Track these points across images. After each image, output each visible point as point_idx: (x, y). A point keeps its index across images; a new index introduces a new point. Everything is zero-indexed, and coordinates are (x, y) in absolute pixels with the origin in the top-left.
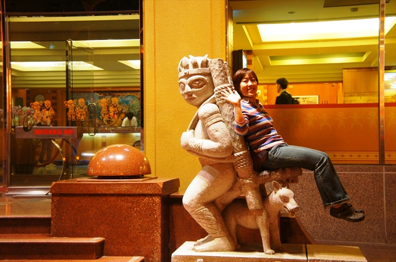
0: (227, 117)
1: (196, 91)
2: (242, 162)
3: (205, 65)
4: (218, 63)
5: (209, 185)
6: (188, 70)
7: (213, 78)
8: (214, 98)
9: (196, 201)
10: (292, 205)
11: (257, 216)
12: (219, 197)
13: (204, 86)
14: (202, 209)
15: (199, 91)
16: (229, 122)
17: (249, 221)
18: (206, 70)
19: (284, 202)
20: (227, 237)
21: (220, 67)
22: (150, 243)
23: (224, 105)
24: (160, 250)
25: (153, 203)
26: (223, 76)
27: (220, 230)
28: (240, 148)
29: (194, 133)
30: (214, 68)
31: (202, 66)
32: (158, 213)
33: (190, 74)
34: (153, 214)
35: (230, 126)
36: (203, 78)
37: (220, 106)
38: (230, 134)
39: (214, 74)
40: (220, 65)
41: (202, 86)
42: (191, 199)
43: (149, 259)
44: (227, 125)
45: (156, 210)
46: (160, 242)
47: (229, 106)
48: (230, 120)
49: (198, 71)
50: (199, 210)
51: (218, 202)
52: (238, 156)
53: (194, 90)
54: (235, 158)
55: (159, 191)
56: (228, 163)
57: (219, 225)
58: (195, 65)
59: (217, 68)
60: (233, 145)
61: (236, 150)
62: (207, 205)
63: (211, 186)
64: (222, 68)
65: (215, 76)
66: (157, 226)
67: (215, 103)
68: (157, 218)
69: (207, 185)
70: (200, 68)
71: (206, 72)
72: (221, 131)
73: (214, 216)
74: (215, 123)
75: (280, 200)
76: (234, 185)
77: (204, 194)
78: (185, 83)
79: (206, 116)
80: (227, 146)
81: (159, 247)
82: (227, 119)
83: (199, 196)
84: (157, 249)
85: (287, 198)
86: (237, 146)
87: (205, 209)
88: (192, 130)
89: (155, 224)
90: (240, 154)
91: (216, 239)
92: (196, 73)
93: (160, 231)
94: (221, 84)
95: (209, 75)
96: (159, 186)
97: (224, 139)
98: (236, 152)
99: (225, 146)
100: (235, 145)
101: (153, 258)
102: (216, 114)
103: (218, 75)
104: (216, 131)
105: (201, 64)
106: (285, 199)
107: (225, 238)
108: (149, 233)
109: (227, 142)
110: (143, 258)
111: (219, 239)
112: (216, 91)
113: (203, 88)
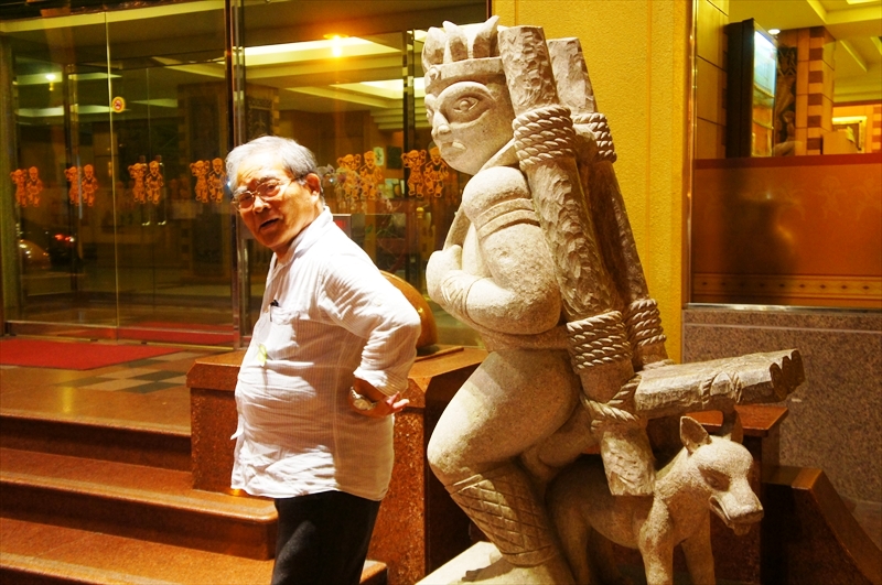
0: (547, 209)
1: (462, 131)
2: (589, 351)
3: (487, 48)
4: (520, 40)
5: (491, 412)
6: (438, 67)
7: (510, 89)
8: (513, 150)
9: (457, 457)
10: (739, 500)
11: (635, 519)
12: (532, 447)
13: (484, 114)
14: (472, 482)
15: (468, 128)
16: (550, 224)
17: (614, 528)
18: (490, 63)
19: (713, 486)
20: (549, 566)
21: (527, 53)
22: (398, 531)
23: (539, 170)
24: (423, 552)
25: (405, 432)
26: (535, 81)
27: (527, 547)
28: (582, 307)
29: (459, 255)
30: (511, 57)
31: (478, 51)
32: (417, 457)
33: (443, 77)
34: (405, 459)
35: (554, 237)
36: (480, 90)
37: (528, 173)
38: (557, 262)
39: (512, 75)
40: (527, 45)
41: (478, 115)
42: (444, 450)
43: (397, 572)
44: (547, 234)
45: (411, 450)
46: (422, 534)
47: (552, 174)
48: (555, 219)
49: (466, 70)
50: (464, 484)
51: (530, 459)
52: (578, 331)
53: (456, 126)
54: (570, 334)
55: (418, 401)
56: (552, 351)
57: (524, 531)
58: (458, 50)
59: (517, 56)
60: (564, 296)
61: (572, 310)
62: (489, 470)
63: (498, 418)
64: (532, 56)
65: (512, 82)
66: (414, 490)
67: (516, 165)
68: (414, 469)
69: (485, 414)
70: (471, 59)
71: (489, 69)
72: (519, 253)
73: (510, 504)
74: (503, 227)
75: (701, 480)
76: (573, 414)
77: (477, 437)
78: (433, 106)
79: (477, 206)
80: (536, 302)
81: (421, 543)
82: (547, 216)
83: (464, 444)
84: (415, 549)
85: (723, 475)
86: (575, 299)
87: (481, 483)
88: (457, 247)
89: (410, 486)
90: (584, 326)
91: (516, 571)
92: (460, 74)
93: (422, 505)
94: (531, 105)
95: (499, 78)
96: (416, 386)
97: (527, 278)
98: (573, 319)
99: (528, 302)
100: (570, 295)
101: (407, 569)
102: (507, 198)
103: (520, 77)
104: (505, 253)
105: (475, 46)
106: (719, 480)
107: (543, 569)
108: (397, 506)
109: (535, 288)
110: (384, 565)
111: (524, 572)
112: (518, 126)
113: (479, 119)
